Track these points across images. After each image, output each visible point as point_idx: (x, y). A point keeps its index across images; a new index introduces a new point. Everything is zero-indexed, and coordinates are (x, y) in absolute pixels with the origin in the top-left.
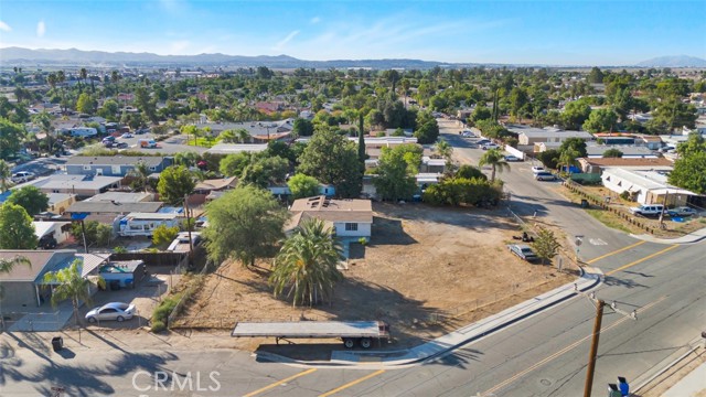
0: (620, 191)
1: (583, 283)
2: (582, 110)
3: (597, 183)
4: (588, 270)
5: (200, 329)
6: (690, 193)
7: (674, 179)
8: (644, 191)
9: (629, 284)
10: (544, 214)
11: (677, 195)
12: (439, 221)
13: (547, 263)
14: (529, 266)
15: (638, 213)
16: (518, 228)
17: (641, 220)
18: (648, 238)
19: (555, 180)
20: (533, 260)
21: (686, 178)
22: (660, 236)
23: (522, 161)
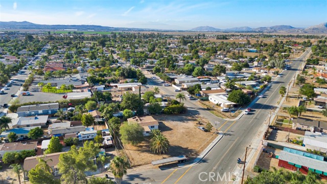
0: (216, 103)
1: (220, 136)
2: (191, 67)
3: (207, 100)
4: (220, 132)
5: (139, 165)
6: (234, 103)
7: (229, 99)
8: (223, 103)
9: (230, 135)
10: (199, 114)
11: (231, 105)
12: (173, 120)
13: (209, 131)
14: (205, 133)
15: (223, 111)
16: (195, 120)
17: (224, 113)
18: (228, 119)
19: (195, 99)
20: (206, 131)
21: (232, 99)
22: (231, 118)
23: (180, 91)
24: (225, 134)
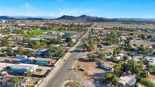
24: (71, 70)
